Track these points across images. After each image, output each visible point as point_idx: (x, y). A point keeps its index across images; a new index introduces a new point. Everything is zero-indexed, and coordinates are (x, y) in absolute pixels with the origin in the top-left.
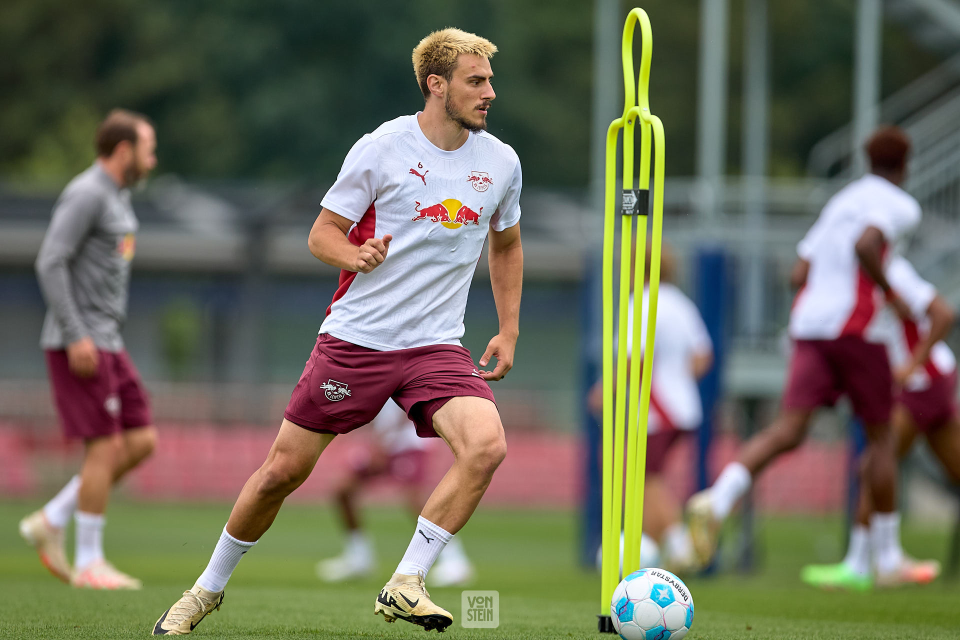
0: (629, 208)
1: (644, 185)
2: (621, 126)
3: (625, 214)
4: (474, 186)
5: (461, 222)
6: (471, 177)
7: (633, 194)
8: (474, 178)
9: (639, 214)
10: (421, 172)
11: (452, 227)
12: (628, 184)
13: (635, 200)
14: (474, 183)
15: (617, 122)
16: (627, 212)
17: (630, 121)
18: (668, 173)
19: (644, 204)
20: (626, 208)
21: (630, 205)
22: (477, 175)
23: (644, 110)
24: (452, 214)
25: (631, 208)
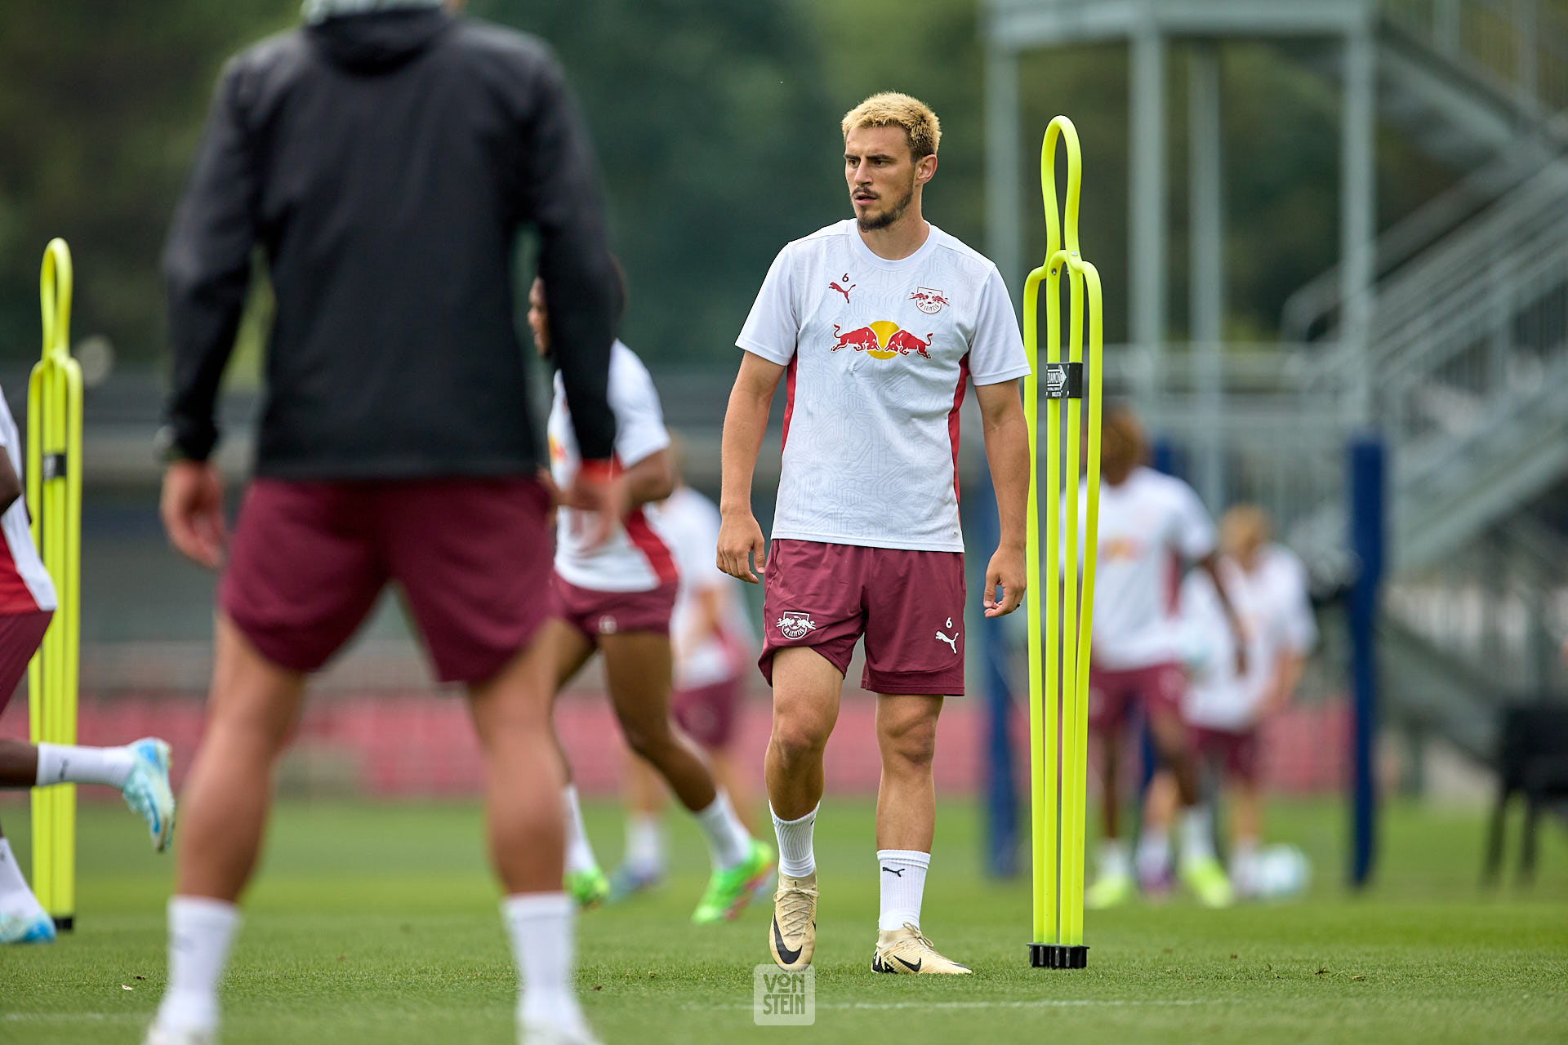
0: (1056, 389)
1: (1075, 356)
2: (1043, 278)
3: (1050, 397)
4: (919, 306)
5: (896, 349)
6: (916, 293)
7: (1062, 370)
8: (920, 296)
9: (1070, 397)
10: (844, 286)
11: (881, 356)
12: (1053, 354)
13: (1063, 377)
14: (919, 302)
15: (1037, 273)
16: (1053, 394)
17: (1054, 270)
18: (1107, 340)
19: (1076, 384)
20: (1052, 389)
21: (1058, 385)
22: (925, 293)
23: (1072, 256)
24: (883, 340)
25: (1058, 389)
